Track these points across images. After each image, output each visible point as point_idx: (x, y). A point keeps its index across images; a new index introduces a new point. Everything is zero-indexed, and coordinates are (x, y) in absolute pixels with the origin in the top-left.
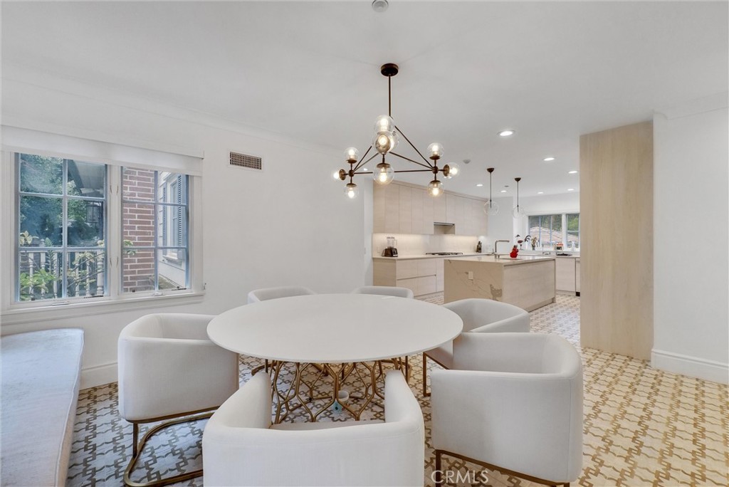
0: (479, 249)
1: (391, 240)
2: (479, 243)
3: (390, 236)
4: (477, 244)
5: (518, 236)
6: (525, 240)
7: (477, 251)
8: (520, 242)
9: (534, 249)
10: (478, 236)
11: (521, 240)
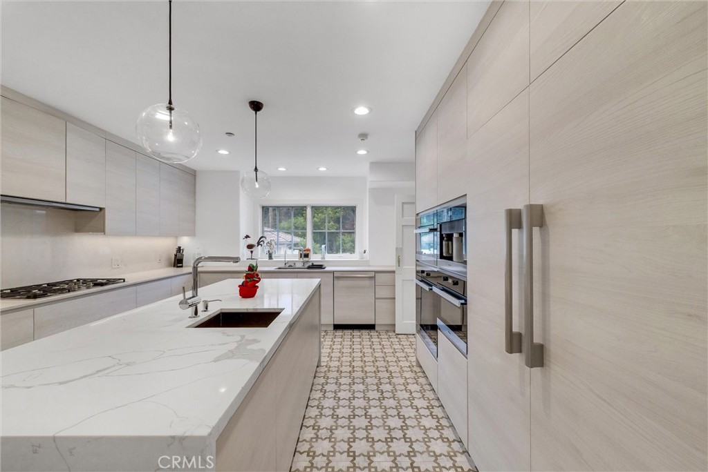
0: (177, 262)
4: (172, 252)
5: (247, 237)
6: (258, 243)
7: (174, 266)
8: (250, 247)
9: (270, 257)
10: (177, 237)
11: (253, 243)
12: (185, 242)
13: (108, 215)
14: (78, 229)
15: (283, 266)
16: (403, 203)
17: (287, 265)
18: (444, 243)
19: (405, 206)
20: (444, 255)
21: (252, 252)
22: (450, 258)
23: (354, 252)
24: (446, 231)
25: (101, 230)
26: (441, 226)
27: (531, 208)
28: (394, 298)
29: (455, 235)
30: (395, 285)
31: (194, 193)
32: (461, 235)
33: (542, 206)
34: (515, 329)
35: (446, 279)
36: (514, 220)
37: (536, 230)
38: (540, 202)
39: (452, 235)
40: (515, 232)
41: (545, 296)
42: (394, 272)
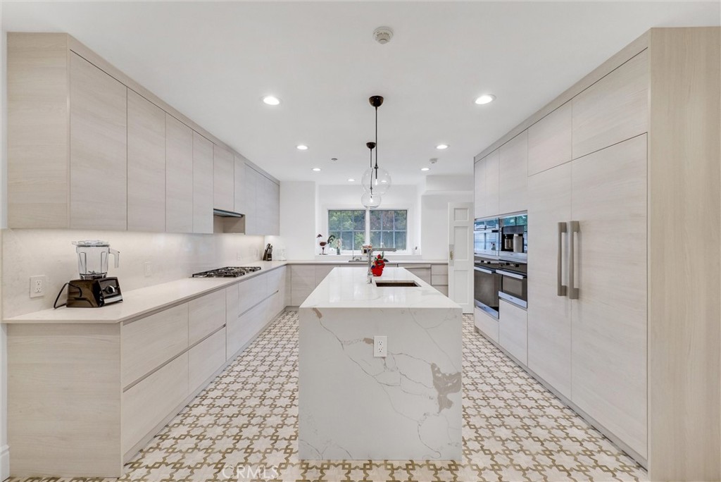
0: (267, 256)
1: (94, 253)
2: (269, 247)
3: (92, 238)
4: (266, 248)
5: (320, 236)
6: (329, 241)
7: (264, 259)
8: (323, 244)
9: (338, 253)
10: (264, 236)
11: (324, 241)
12: (271, 239)
13: (247, 220)
14: (226, 230)
15: (351, 259)
16: (455, 209)
17: (355, 259)
18: (505, 240)
19: (456, 211)
20: (505, 248)
21: (323, 248)
22: (511, 250)
23: (405, 249)
24: (507, 231)
25: (242, 231)
26: (502, 228)
27: (573, 223)
28: (447, 285)
29: (515, 235)
30: (447, 275)
31: (278, 199)
32: (521, 235)
33: (578, 222)
34: (563, 284)
35: (508, 264)
36: (563, 228)
37: (575, 233)
38: (577, 220)
39: (513, 235)
40: (563, 234)
41: (579, 265)
42: (447, 264)
